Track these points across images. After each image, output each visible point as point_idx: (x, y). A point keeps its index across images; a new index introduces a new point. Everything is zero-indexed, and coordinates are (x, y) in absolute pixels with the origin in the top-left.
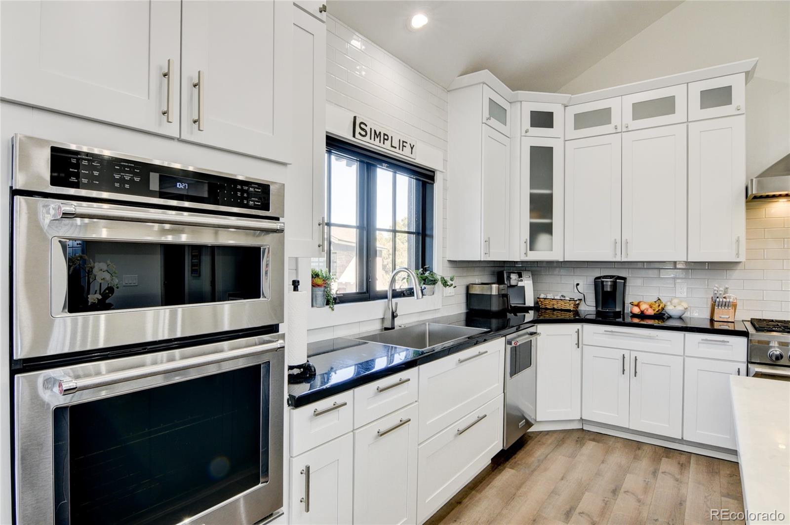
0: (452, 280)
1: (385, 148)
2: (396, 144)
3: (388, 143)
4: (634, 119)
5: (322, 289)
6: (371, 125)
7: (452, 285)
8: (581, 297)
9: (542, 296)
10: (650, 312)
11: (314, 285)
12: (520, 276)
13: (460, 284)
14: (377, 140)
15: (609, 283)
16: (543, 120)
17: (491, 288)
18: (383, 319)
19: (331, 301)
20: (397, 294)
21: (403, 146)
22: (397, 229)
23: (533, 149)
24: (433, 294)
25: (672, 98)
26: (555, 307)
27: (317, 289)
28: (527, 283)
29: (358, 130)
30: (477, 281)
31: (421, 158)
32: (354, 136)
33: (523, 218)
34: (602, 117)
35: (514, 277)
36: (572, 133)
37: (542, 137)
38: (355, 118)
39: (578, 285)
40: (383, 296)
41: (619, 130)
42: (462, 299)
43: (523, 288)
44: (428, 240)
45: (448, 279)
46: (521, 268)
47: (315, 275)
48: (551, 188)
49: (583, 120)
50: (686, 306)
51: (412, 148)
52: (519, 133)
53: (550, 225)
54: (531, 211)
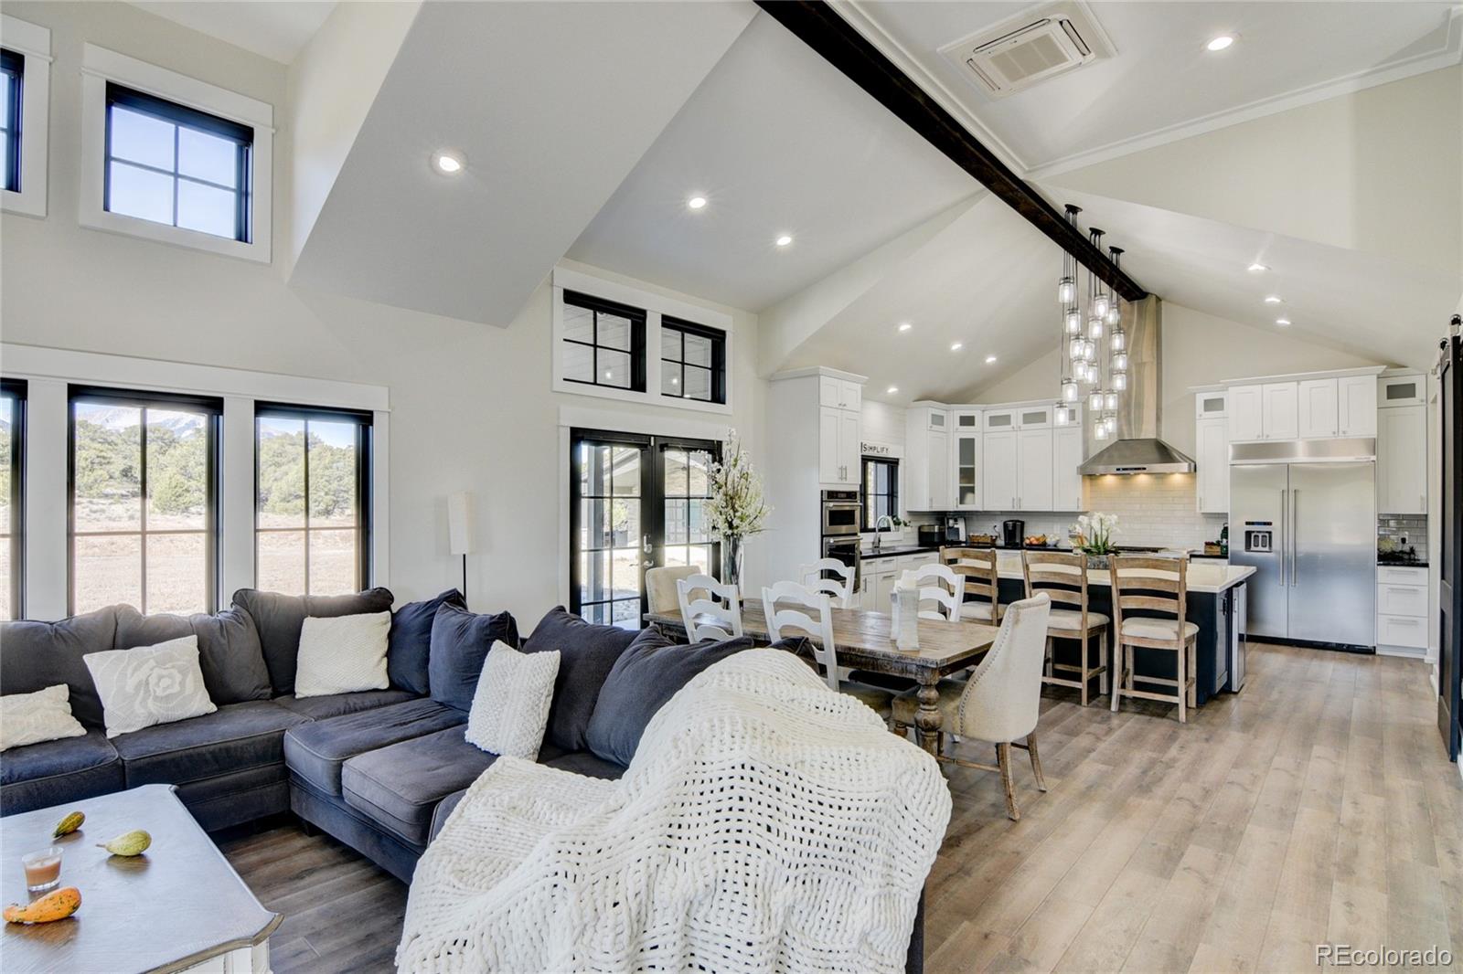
0: (910, 522)
2: (879, 450)
3: (876, 452)
4: (1023, 423)
6: (868, 444)
8: (997, 534)
9: (971, 534)
10: (1035, 542)
12: (956, 520)
13: (915, 525)
14: (871, 451)
15: (1013, 525)
16: (967, 421)
18: (873, 543)
20: (882, 530)
21: (882, 450)
22: (879, 493)
23: (961, 440)
25: (1044, 413)
26: (980, 539)
28: (961, 526)
29: (863, 448)
30: (926, 524)
31: (891, 455)
33: (955, 484)
34: (1005, 420)
35: (951, 522)
36: (988, 429)
37: (967, 432)
40: (873, 530)
41: (1015, 430)
42: (916, 535)
43: (958, 529)
44: (895, 499)
45: (907, 521)
46: (958, 515)
48: (973, 463)
49: (995, 421)
50: (1057, 538)
51: (887, 450)
52: (952, 430)
53: (973, 488)
54: (961, 478)
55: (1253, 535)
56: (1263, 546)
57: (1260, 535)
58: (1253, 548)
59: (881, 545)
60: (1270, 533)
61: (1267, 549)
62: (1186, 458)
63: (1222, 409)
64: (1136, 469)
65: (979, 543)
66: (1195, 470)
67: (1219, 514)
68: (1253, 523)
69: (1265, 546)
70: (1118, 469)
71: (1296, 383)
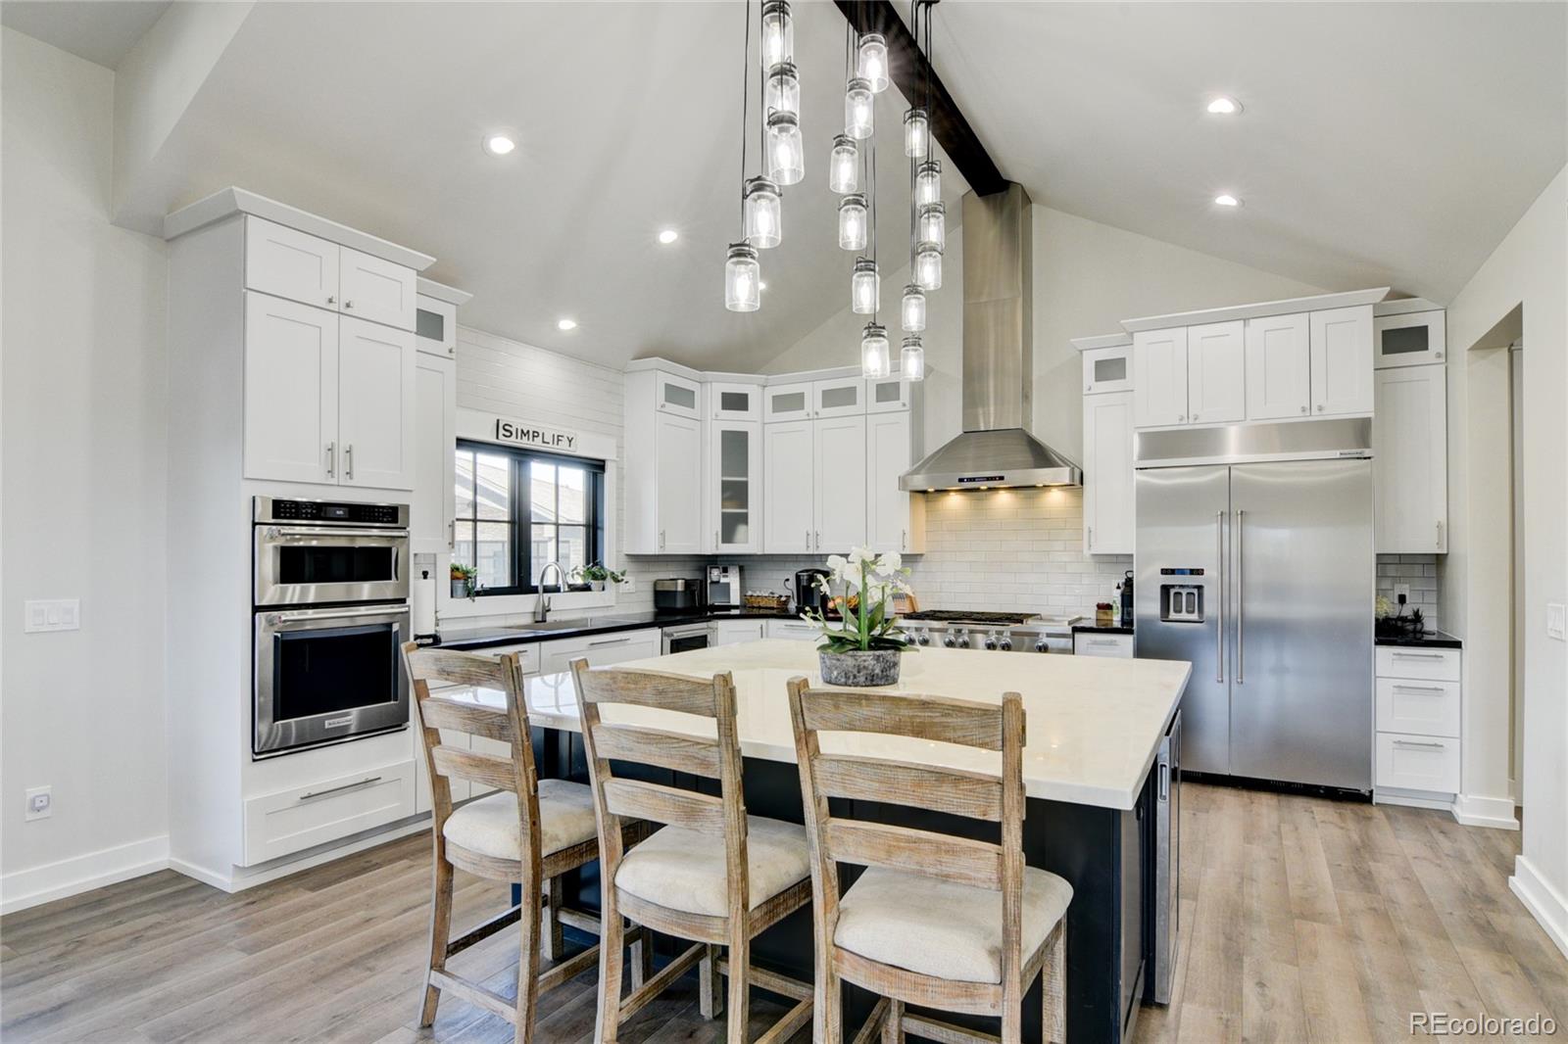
0: (623, 574)
1: (536, 444)
3: (538, 440)
4: (824, 406)
5: (462, 581)
6: (517, 424)
7: (622, 580)
8: (788, 592)
9: (750, 593)
11: (453, 578)
12: (725, 570)
13: (643, 578)
14: (525, 438)
15: (805, 578)
16: (736, 402)
17: (676, 584)
18: (535, 612)
19: (472, 593)
20: (547, 590)
21: (558, 440)
22: (560, 522)
23: (724, 433)
24: (603, 589)
25: (854, 389)
26: (761, 604)
27: (455, 582)
28: (733, 579)
29: (501, 431)
30: (662, 576)
31: (583, 451)
32: (497, 438)
33: (714, 509)
34: (796, 401)
35: (716, 572)
36: (770, 416)
37: (734, 421)
38: (498, 421)
39: (787, 580)
40: (536, 590)
41: (811, 417)
43: (728, 584)
44: (599, 532)
45: (626, 573)
47: (455, 569)
48: (746, 475)
49: (780, 403)
51: (570, 441)
52: (709, 418)
53: (746, 515)
54: (725, 500)
55: (1172, 592)
56: (1188, 612)
57: (1184, 592)
58: (1173, 615)
59: (550, 617)
60: (1200, 588)
61: (1195, 616)
62: (1066, 462)
63: (1123, 376)
64: (989, 479)
65: (760, 608)
66: (1082, 483)
67: (1117, 556)
68: (1172, 572)
69: (1193, 612)
70: (961, 480)
71: (1242, 322)
